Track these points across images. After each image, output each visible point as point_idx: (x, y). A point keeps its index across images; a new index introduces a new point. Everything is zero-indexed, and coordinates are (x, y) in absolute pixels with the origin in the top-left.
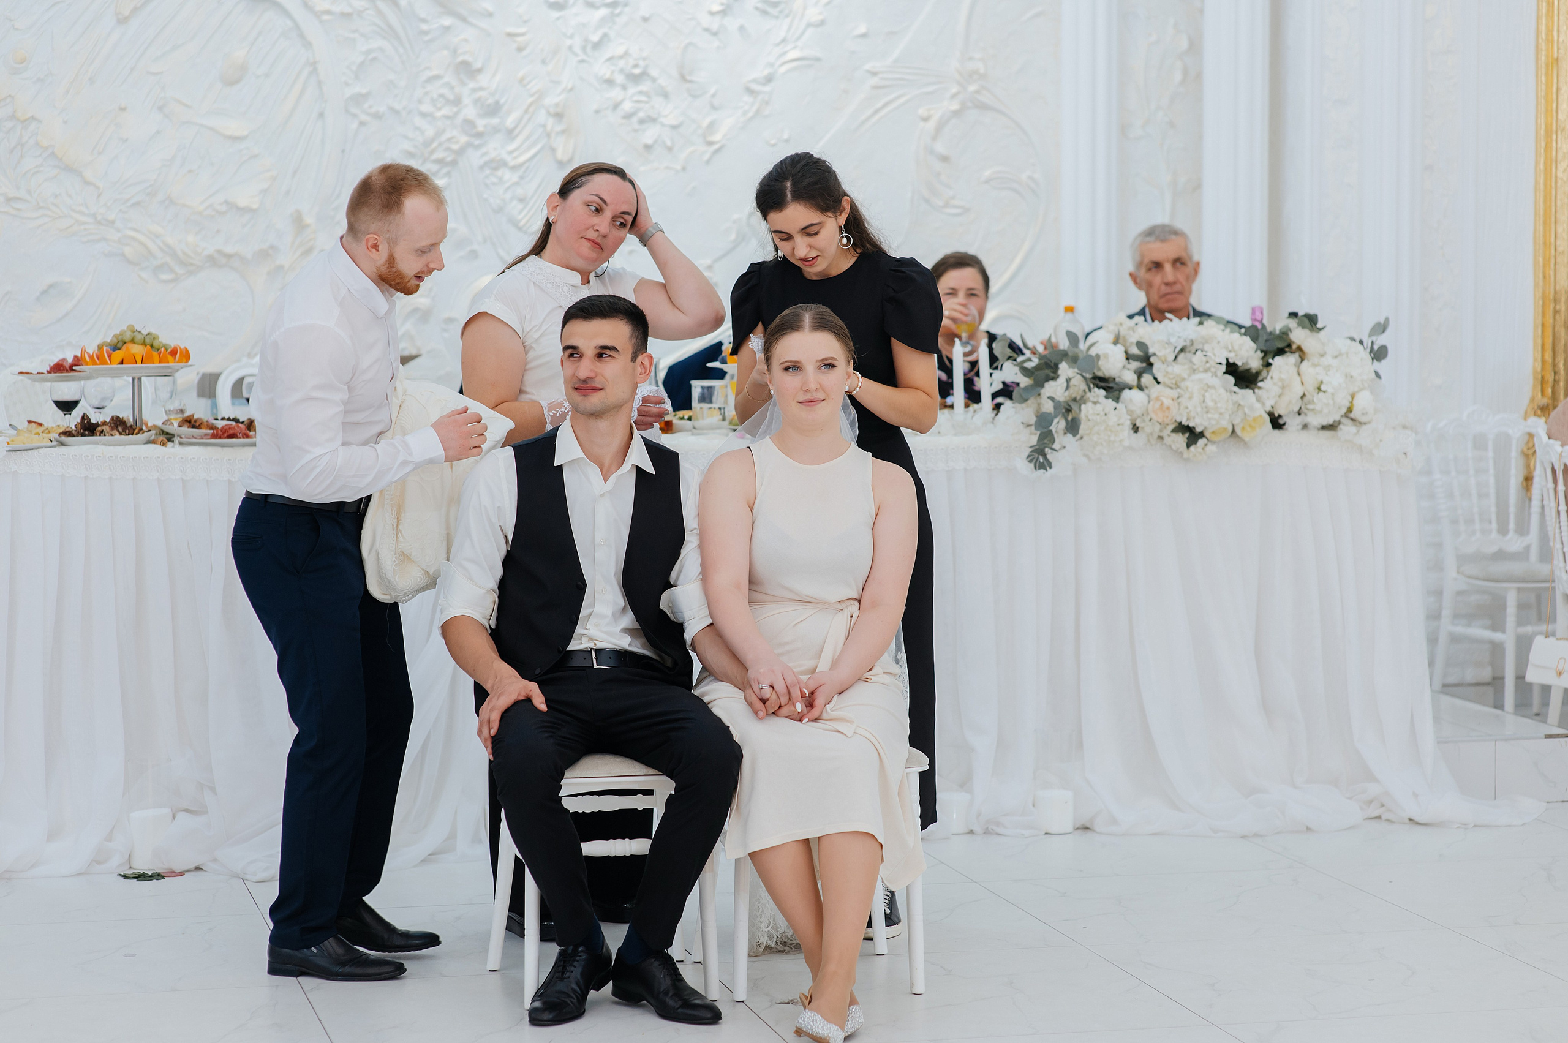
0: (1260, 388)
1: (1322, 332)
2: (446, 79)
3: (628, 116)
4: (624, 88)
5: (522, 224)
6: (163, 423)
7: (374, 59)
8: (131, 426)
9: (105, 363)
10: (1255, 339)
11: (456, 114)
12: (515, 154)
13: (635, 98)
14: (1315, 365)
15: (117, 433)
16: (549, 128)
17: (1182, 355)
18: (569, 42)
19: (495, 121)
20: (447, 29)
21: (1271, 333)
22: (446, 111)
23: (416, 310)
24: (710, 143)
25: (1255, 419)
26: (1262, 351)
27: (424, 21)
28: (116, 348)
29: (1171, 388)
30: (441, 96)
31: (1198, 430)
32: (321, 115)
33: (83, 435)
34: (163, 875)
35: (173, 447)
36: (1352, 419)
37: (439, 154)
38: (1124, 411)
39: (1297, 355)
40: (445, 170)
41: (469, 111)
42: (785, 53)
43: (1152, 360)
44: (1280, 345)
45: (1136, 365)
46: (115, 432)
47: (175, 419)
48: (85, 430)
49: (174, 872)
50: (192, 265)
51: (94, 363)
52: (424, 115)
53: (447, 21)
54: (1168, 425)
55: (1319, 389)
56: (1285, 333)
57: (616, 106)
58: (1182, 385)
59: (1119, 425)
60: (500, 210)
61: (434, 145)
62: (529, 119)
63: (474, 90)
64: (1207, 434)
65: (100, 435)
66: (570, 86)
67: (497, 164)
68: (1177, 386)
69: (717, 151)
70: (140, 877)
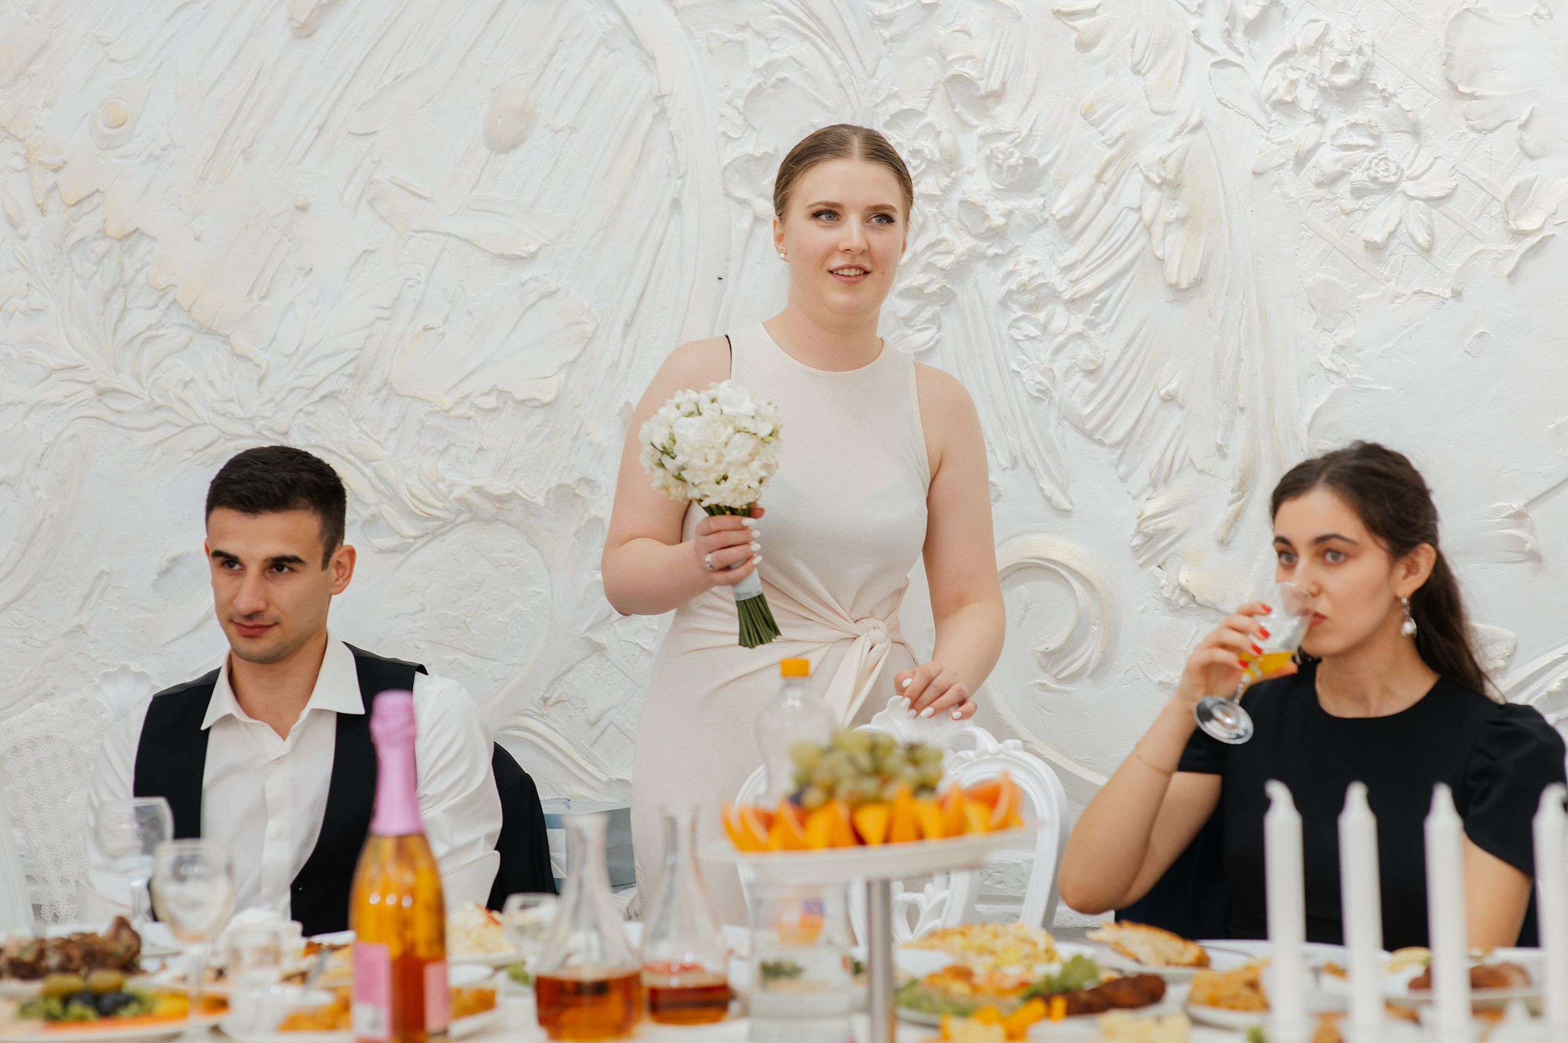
2: (925, 120)
3: (1331, 181)
4: (1318, 117)
5: (1089, 426)
7: (783, 80)
11: (946, 190)
12: (1075, 275)
13: (1343, 140)
16: (1147, 215)
18: (1194, 22)
19: (1032, 203)
24: (1519, 235)
32: (676, 204)
40: (927, 313)
41: (975, 183)
50: (432, 518)
57: (1301, 160)
60: (1042, 396)
62: (1107, 197)
63: (985, 138)
66: (1194, 121)
67: (1036, 296)
69: (1532, 252)
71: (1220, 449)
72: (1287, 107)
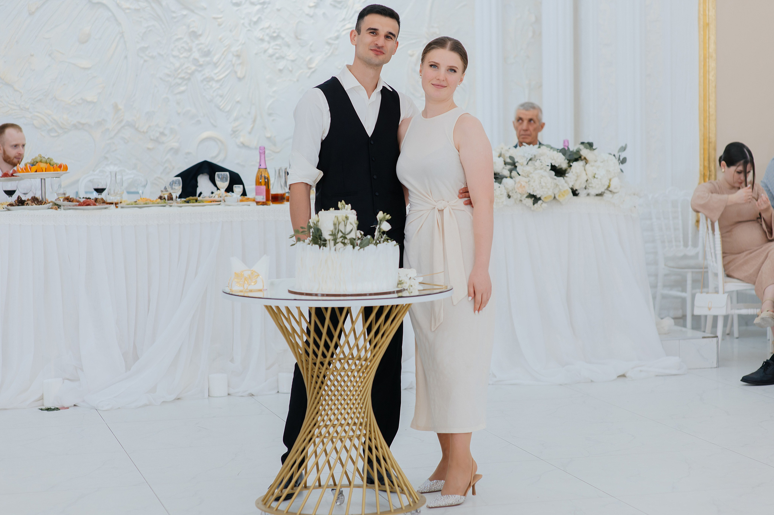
0: (566, 177)
1: (595, 151)
2: (185, 40)
3: (271, 56)
4: (269, 43)
5: (221, 107)
6: (56, 200)
7: (151, 30)
8: (41, 201)
9: (28, 172)
10: (564, 154)
11: (190, 56)
12: (218, 75)
13: (274, 47)
14: (592, 166)
15: (35, 204)
16: (234, 62)
17: (530, 162)
18: (242, 21)
19: (208, 59)
20: (185, 16)
21: (572, 152)
22: (185, 55)
23: (172, 149)
24: (310, 68)
25: (564, 191)
26: (568, 160)
27: (174, 12)
28: (33, 165)
29: (525, 177)
30: (183, 47)
31: (538, 196)
32: (126, 57)
33: (18, 205)
34: (59, 408)
35: (61, 210)
36: (610, 191)
37: (182, 75)
38: (504, 188)
39: (584, 161)
40: (185, 82)
41: (196, 55)
42: (344, 25)
43: (517, 164)
44: (576, 157)
45: (509, 167)
46: (33, 204)
47: (61, 198)
48: (19, 203)
49: (64, 407)
50: (66, 128)
51: (23, 172)
52: (174, 57)
53: (185, 12)
54: (524, 194)
55: (594, 177)
56: (578, 152)
57: (265, 51)
58: (530, 176)
59: (501, 194)
60: (211, 101)
61: (180, 71)
62: (224, 58)
63: (198, 44)
64: (542, 198)
65: (26, 205)
66: (243, 42)
67: (209, 80)
68: (528, 176)
69: (313, 72)
70: (48, 409)
71: (249, 113)
72: (262, 40)
